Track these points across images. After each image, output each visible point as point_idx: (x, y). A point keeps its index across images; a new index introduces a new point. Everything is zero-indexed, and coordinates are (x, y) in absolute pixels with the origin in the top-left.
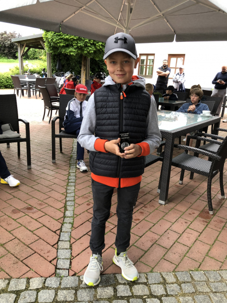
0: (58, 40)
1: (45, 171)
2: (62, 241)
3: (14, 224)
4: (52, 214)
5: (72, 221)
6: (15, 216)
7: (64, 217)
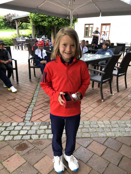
0: (37, 18)
1: (25, 84)
2: (29, 111)
3: (8, 105)
4: (26, 101)
5: (34, 104)
6: (8, 102)
7: (31, 102)
